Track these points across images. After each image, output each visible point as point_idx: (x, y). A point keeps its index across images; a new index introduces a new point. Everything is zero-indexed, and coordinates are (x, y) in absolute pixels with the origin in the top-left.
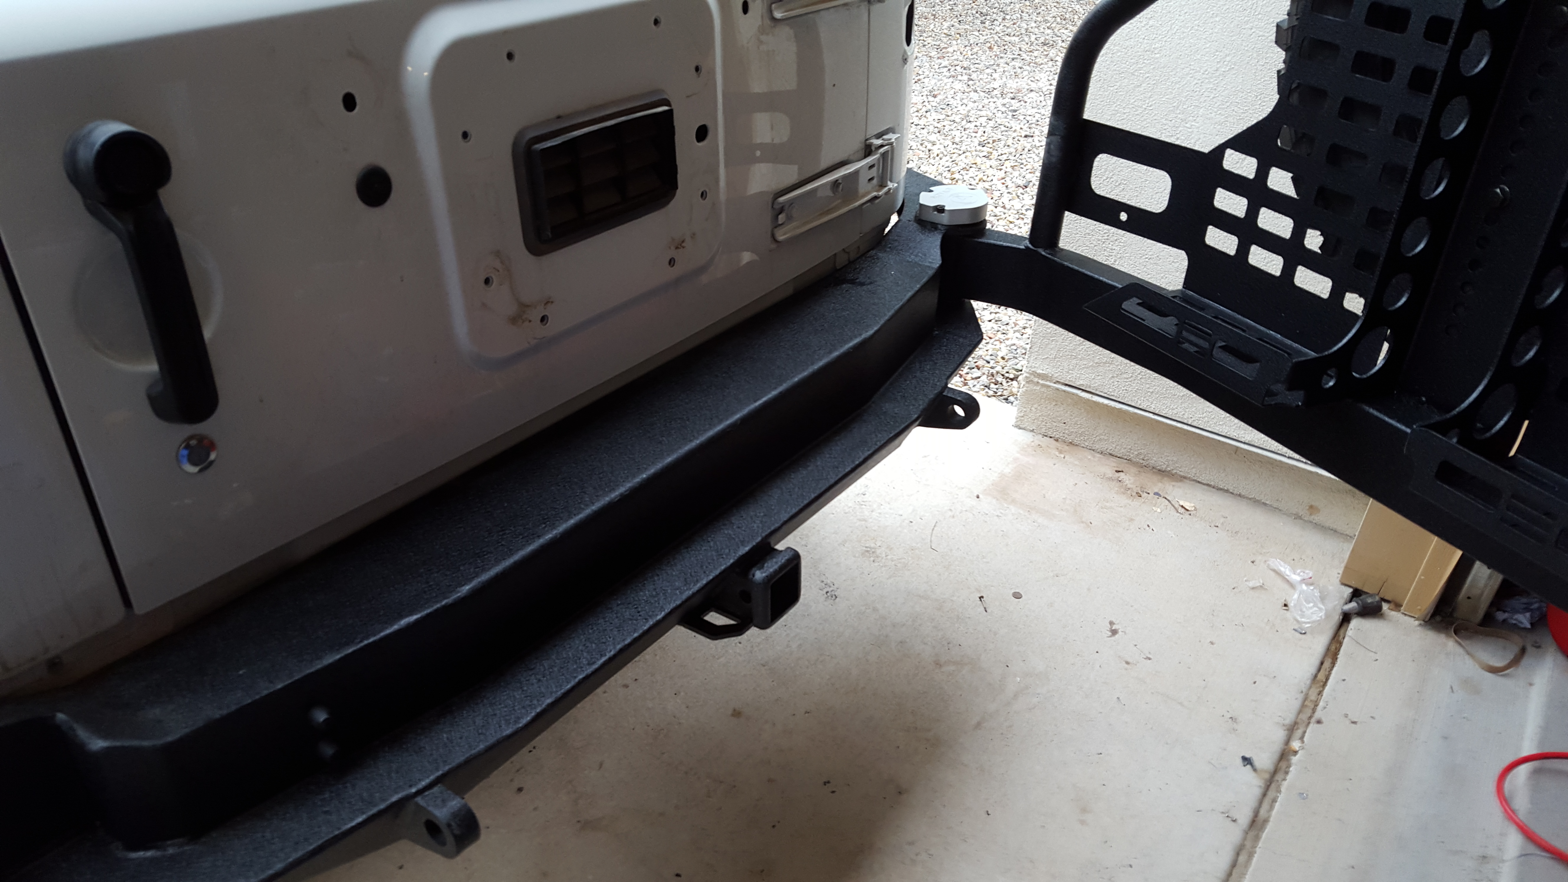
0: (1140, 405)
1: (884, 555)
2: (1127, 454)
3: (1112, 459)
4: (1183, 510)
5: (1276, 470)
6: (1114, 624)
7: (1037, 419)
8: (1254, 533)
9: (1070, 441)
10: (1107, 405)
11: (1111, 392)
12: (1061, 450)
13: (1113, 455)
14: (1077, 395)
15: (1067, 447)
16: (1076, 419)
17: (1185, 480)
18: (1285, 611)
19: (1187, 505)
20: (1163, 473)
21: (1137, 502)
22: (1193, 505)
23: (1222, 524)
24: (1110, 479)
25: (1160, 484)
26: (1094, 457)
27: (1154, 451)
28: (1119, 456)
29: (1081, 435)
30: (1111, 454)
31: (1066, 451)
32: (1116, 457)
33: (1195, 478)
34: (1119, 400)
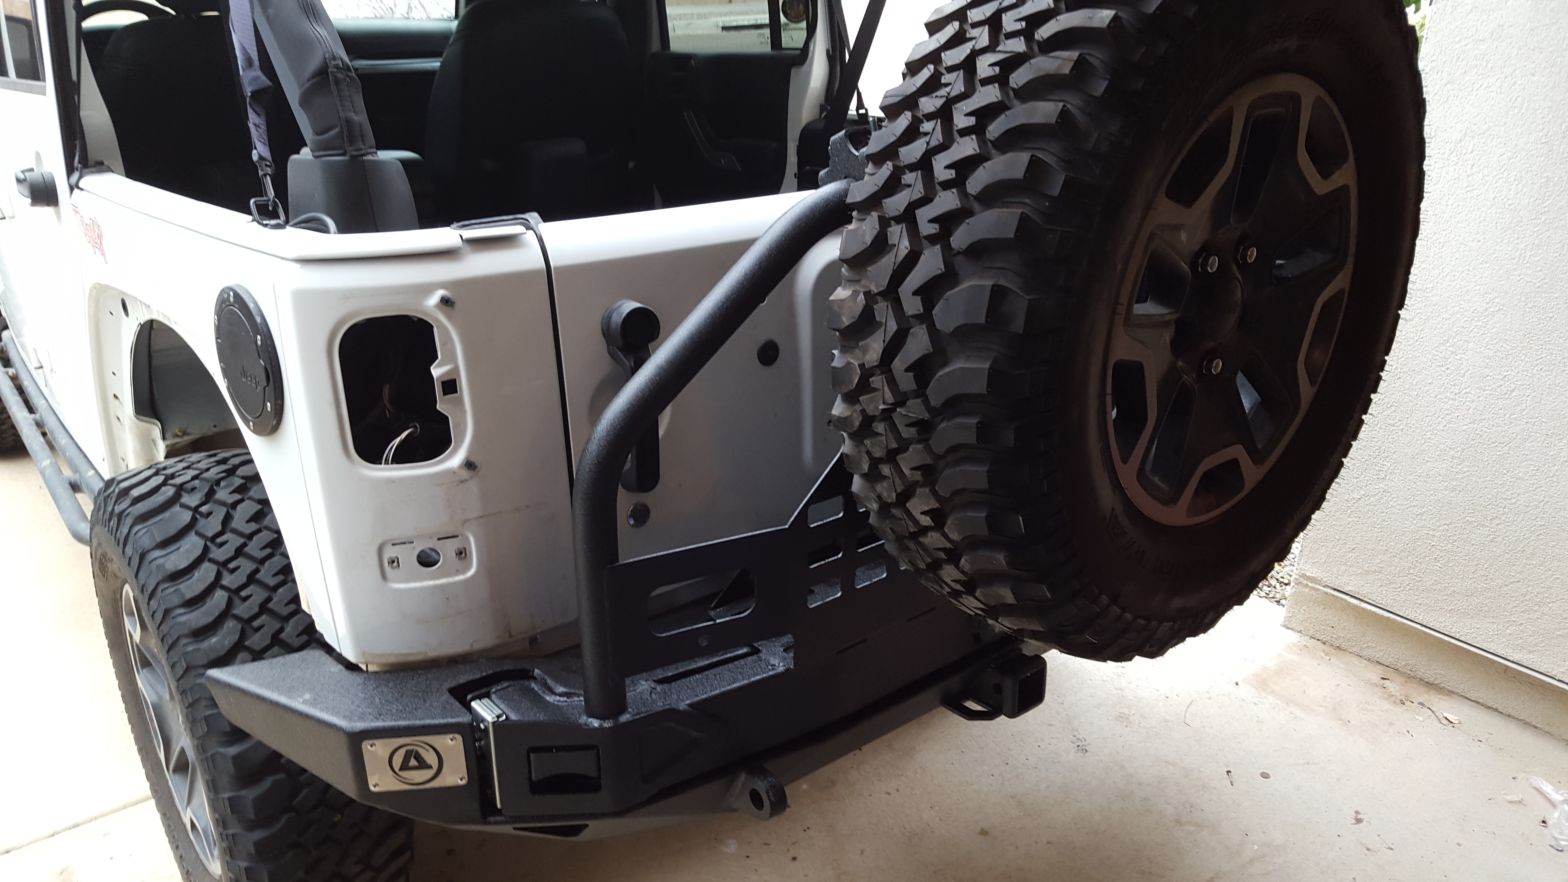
0: (1408, 615)
1: (1137, 722)
2: (1395, 663)
3: (1378, 666)
4: (1447, 722)
5: (1547, 694)
6: (1359, 813)
7: (1306, 621)
8: (1519, 752)
9: (1338, 645)
10: (1374, 613)
11: (1379, 600)
12: (1327, 653)
13: (1380, 664)
14: (1346, 601)
15: (1334, 651)
16: (1345, 624)
17: (1453, 695)
18: (1543, 828)
19: (1451, 718)
20: (1430, 685)
21: (1399, 709)
22: (1458, 718)
23: (1487, 740)
24: (1376, 685)
25: (1426, 696)
26: (1360, 663)
27: (1423, 663)
28: (1386, 664)
29: (1349, 640)
30: (1378, 662)
31: (1332, 654)
32: (1383, 665)
33: (1463, 694)
34: (1387, 609)
